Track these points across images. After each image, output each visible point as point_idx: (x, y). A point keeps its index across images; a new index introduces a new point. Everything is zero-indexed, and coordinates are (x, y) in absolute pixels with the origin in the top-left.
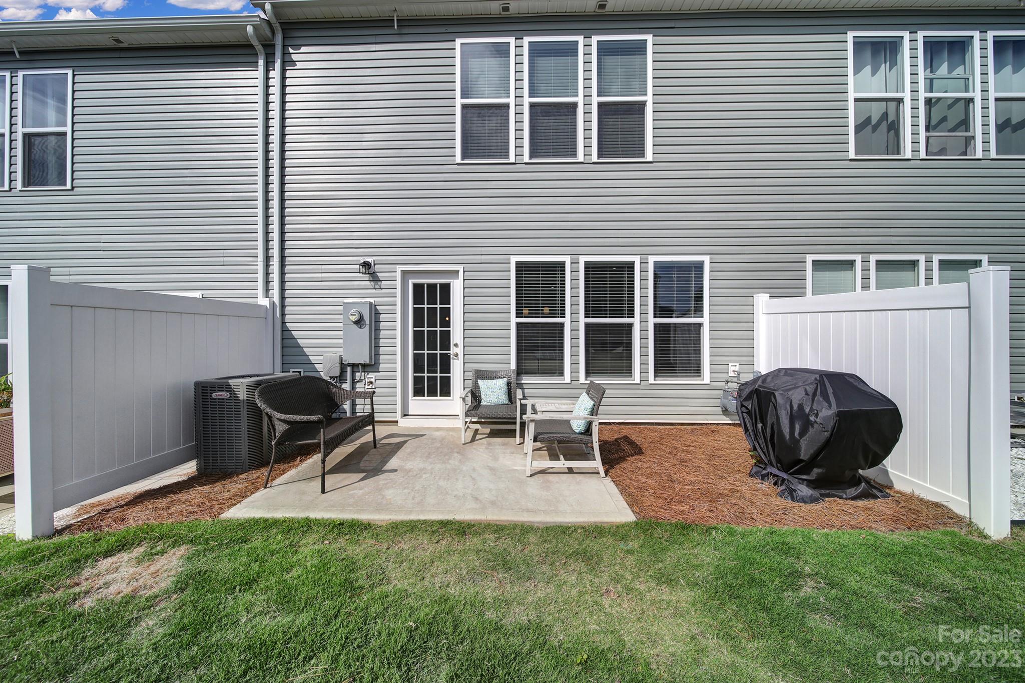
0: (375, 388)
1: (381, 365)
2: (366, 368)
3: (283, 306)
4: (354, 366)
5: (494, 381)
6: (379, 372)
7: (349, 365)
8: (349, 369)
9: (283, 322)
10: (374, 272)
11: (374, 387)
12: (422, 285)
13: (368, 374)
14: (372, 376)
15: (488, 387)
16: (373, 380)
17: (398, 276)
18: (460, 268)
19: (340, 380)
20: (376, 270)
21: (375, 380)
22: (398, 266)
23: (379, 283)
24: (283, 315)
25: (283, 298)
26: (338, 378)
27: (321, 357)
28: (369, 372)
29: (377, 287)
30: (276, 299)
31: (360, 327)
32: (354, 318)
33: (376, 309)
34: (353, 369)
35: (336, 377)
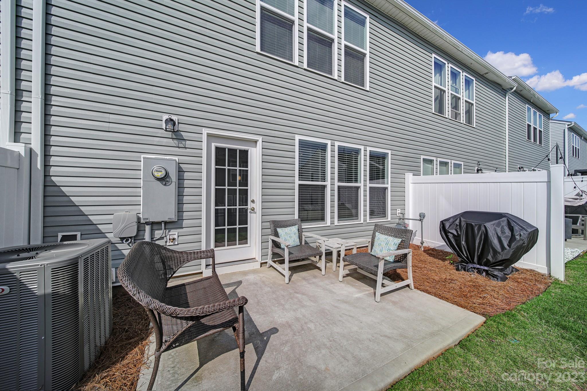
0: (178, 244)
1: (185, 222)
2: (168, 224)
3: (46, 156)
4: (152, 224)
5: (289, 228)
6: (182, 228)
7: (147, 223)
8: (148, 228)
9: (46, 175)
10: (178, 131)
11: (176, 243)
12: (224, 149)
13: (169, 232)
14: (174, 233)
15: (286, 233)
16: (176, 237)
17: (204, 138)
18: (260, 139)
19: (135, 240)
20: (180, 129)
21: (178, 236)
22: (204, 129)
23: (183, 142)
24: (46, 166)
25: (46, 145)
26: (133, 238)
27: (111, 217)
28: (170, 229)
29: (181, 145)
30: (37, 145)
31: (165, 185)
32: (159, 175)
33: (180, 168)
34: (152, 227)
35: (131, 238)
